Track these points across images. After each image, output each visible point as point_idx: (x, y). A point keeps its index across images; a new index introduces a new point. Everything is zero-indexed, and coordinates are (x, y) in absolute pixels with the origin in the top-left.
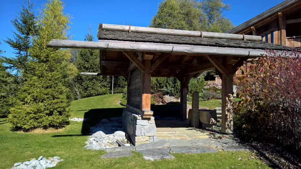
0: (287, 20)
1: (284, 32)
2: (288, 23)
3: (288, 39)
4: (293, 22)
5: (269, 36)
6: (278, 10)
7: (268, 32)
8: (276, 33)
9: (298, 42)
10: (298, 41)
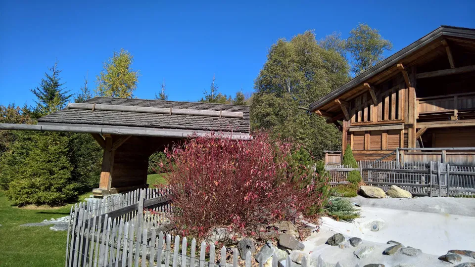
0: (418, 73)
1: (413, 91)
2: (419, 77)
3: (420, 100)
4: (425, 77)
5: (394, 96)
6: (396, 60)
7: (392, 90)
8: (402, 92)
9: (433, 106)
10: (432, 104)
